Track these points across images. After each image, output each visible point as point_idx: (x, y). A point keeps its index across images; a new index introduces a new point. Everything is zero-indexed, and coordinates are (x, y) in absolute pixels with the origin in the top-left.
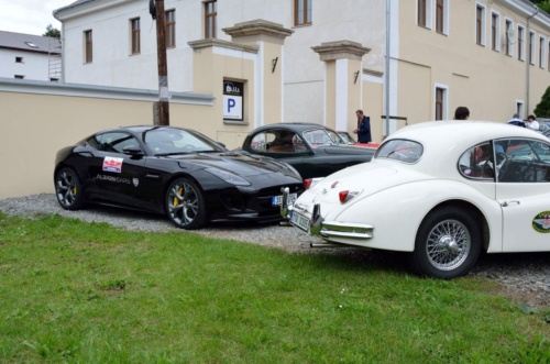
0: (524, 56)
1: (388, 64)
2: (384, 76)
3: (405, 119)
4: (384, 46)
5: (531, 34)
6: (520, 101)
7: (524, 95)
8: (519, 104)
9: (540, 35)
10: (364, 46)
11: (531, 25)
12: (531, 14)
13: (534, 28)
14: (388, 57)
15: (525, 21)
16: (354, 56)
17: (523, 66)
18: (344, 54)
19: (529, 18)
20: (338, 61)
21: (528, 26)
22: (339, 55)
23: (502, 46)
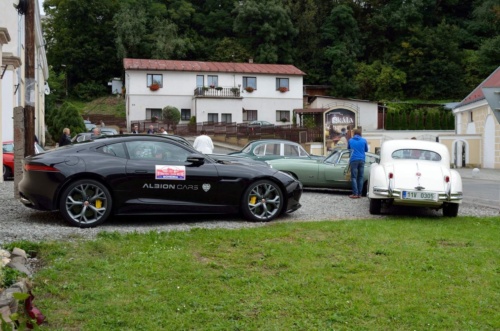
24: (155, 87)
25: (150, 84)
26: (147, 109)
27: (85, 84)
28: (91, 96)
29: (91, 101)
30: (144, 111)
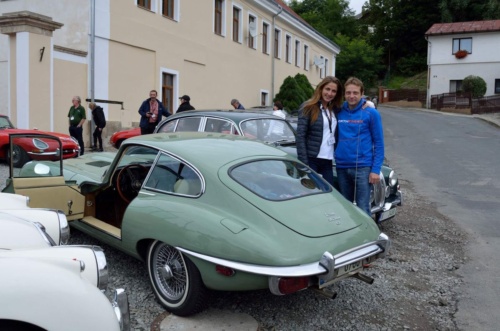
0: (270, 50)
1: (93, 43)
2: (89, 56)
3: (121, 103)
4: (88, 24)
5: (277, 31)
6: (265, 91)
7: (270, 86)
8: (264, 94)
9: (286, 33)
10: (54, 20)
11: (276, 22)
12: (276, 13)
13: (279, 26)
14: (93, 36)
15: (270, 18)
16: (40, 31)
17: (269, 59)
18: (24, 27)
19: (274, 16)
20: (18, 35)
21: (273, 24)
22: (19, 28)
23: (245, 38)
24: (461, 55)
25: (456, 50)
26: (451, 81)
27: (409, 58)
28: (413, 70)
29: (412, 76)
30: (448, 83)
